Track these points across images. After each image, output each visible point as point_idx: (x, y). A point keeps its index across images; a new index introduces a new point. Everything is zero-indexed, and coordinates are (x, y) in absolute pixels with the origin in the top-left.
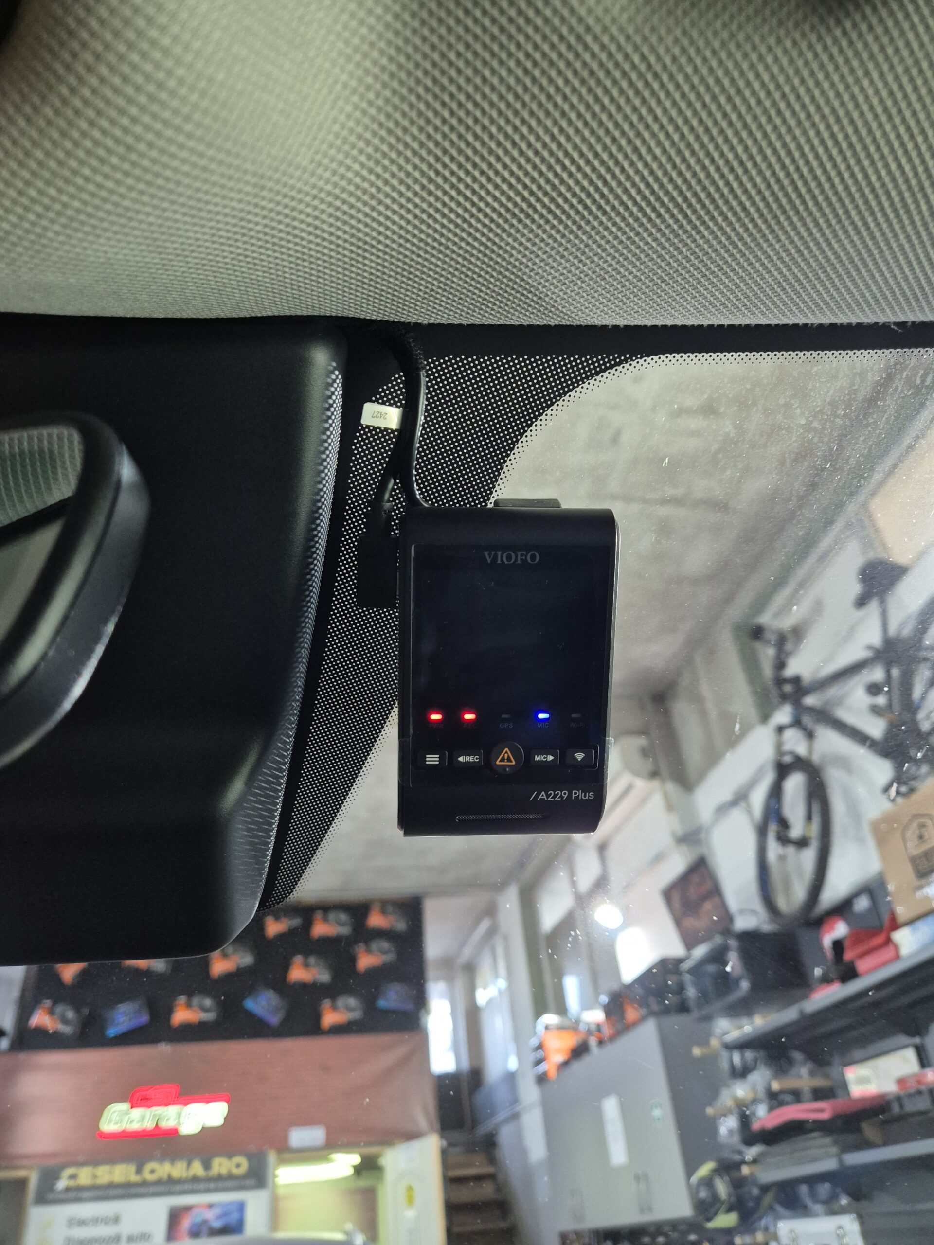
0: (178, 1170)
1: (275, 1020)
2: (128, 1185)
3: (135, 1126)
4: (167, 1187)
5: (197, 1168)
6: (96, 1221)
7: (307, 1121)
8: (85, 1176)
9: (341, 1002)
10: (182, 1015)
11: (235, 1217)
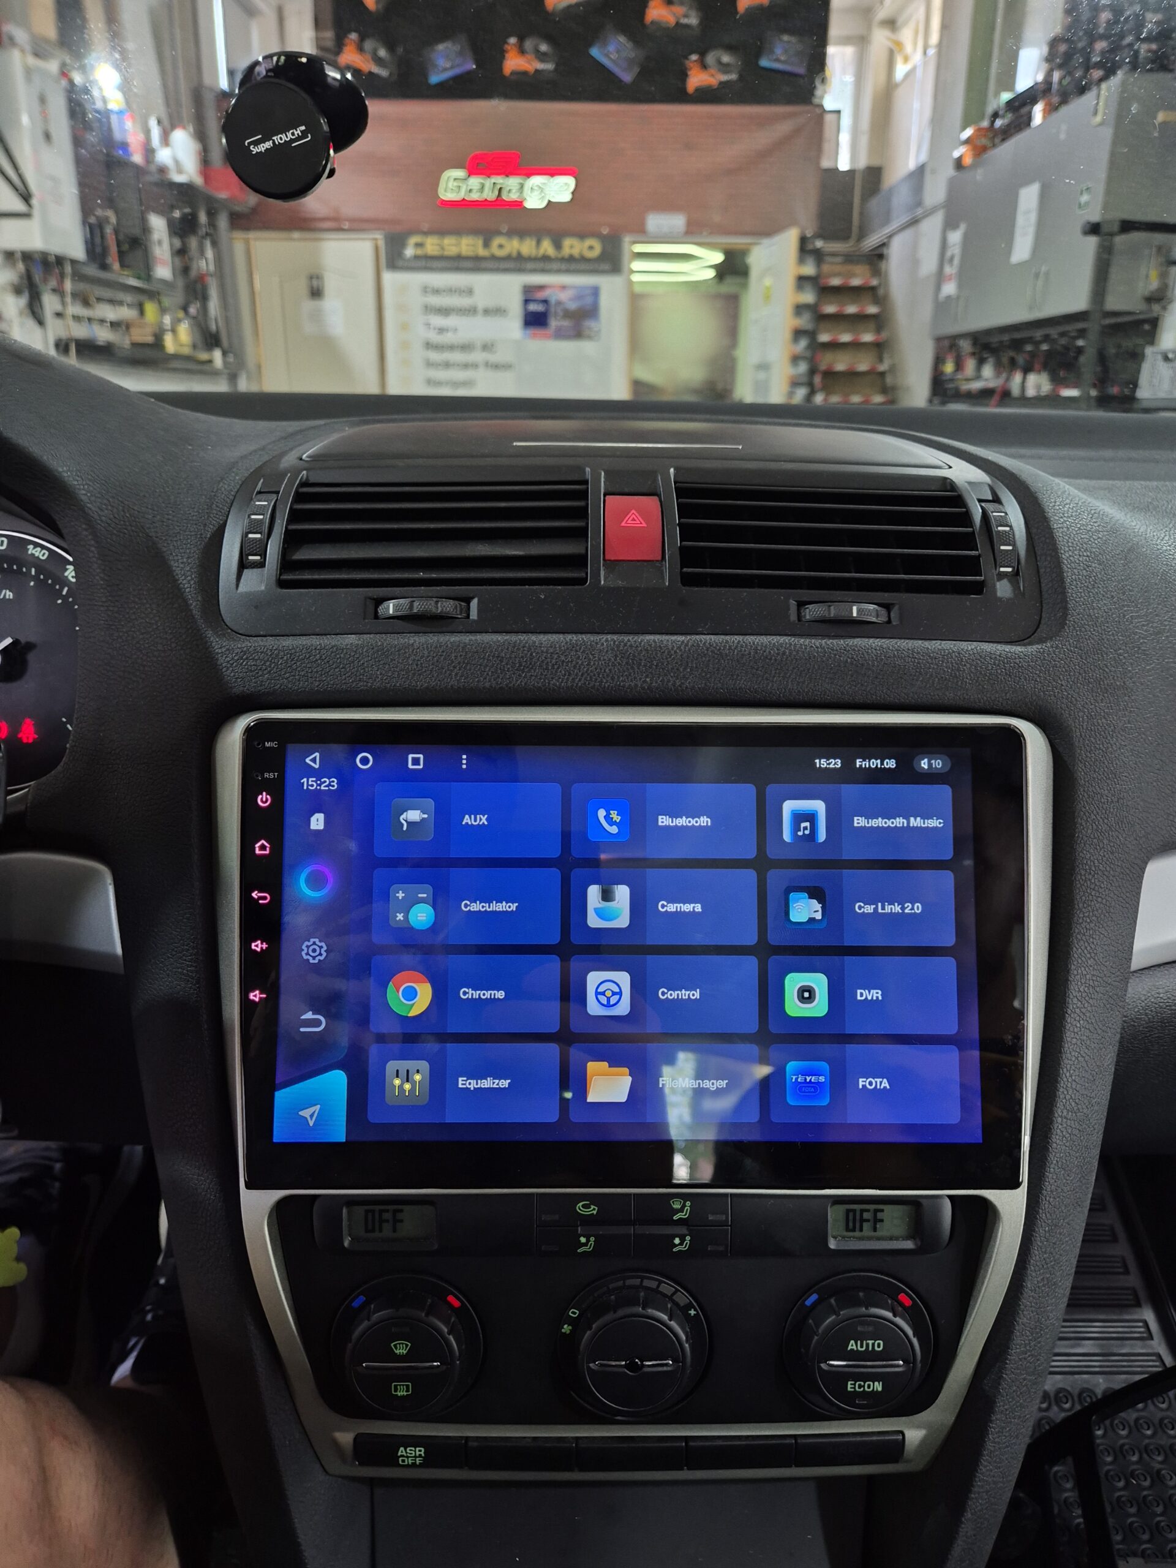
0: (527, 247)
1: (627, 77)
2: (477, 259)
3: (475, 196)
4: (517, 263)
5: (547, 247)
6: (451, 291)
7: (667, 206)
8: (432, 245)
9: (710, 58)
10: (514, 63)
11: (589, 300)
